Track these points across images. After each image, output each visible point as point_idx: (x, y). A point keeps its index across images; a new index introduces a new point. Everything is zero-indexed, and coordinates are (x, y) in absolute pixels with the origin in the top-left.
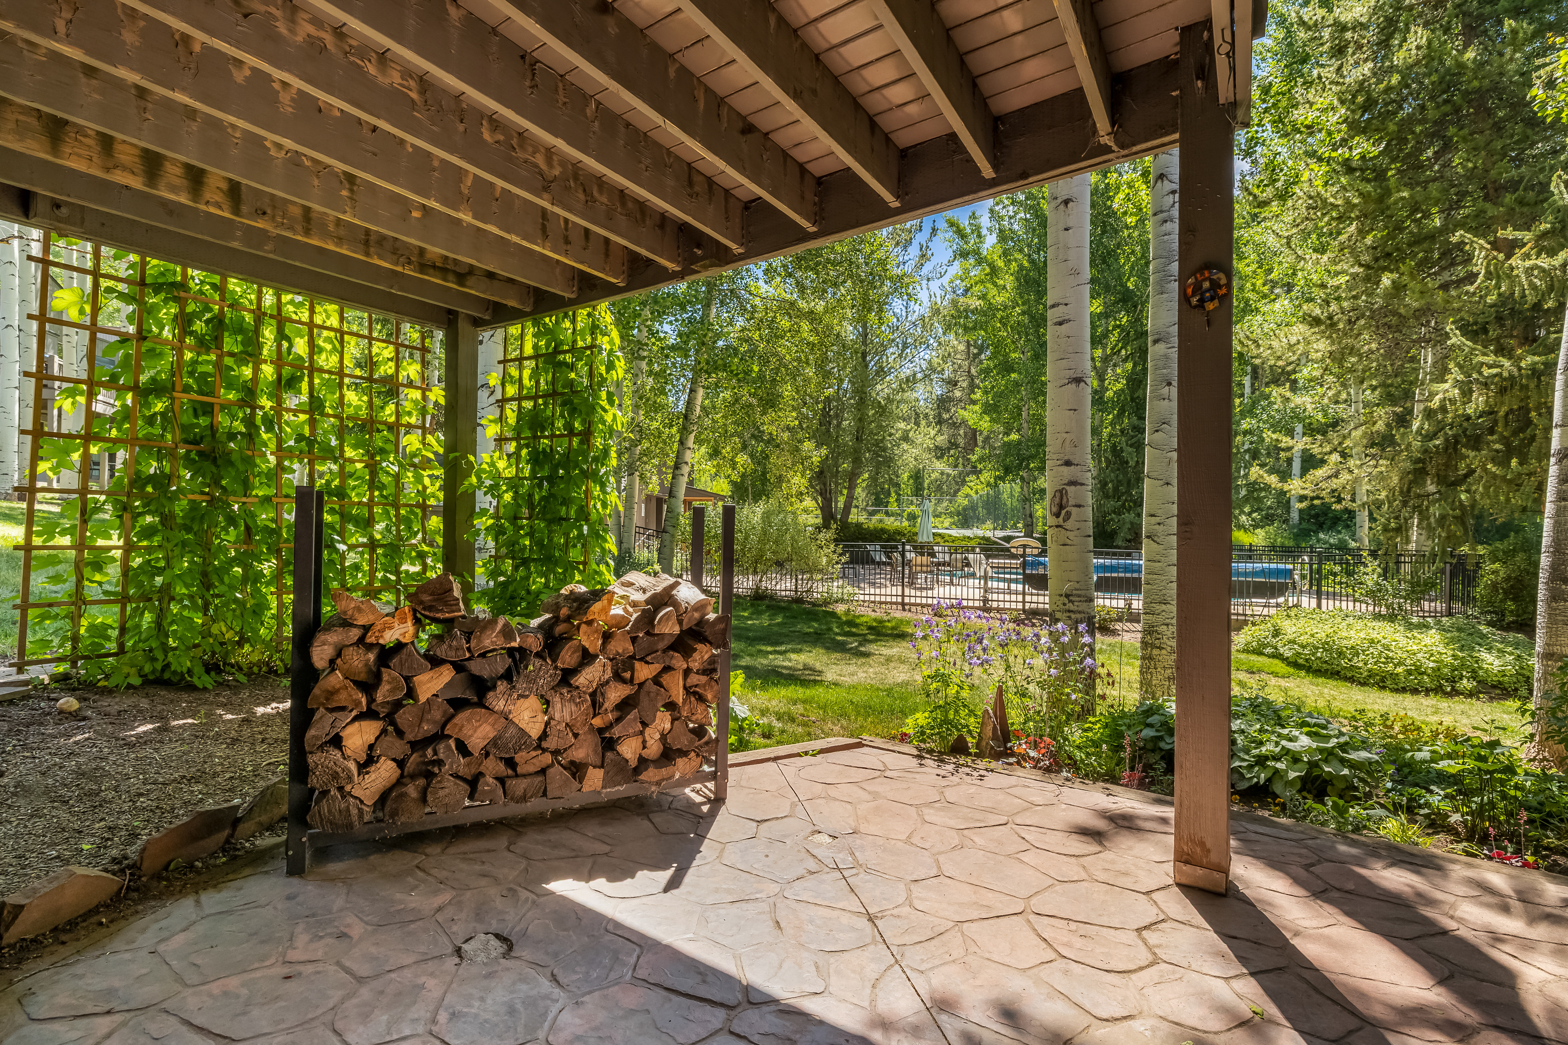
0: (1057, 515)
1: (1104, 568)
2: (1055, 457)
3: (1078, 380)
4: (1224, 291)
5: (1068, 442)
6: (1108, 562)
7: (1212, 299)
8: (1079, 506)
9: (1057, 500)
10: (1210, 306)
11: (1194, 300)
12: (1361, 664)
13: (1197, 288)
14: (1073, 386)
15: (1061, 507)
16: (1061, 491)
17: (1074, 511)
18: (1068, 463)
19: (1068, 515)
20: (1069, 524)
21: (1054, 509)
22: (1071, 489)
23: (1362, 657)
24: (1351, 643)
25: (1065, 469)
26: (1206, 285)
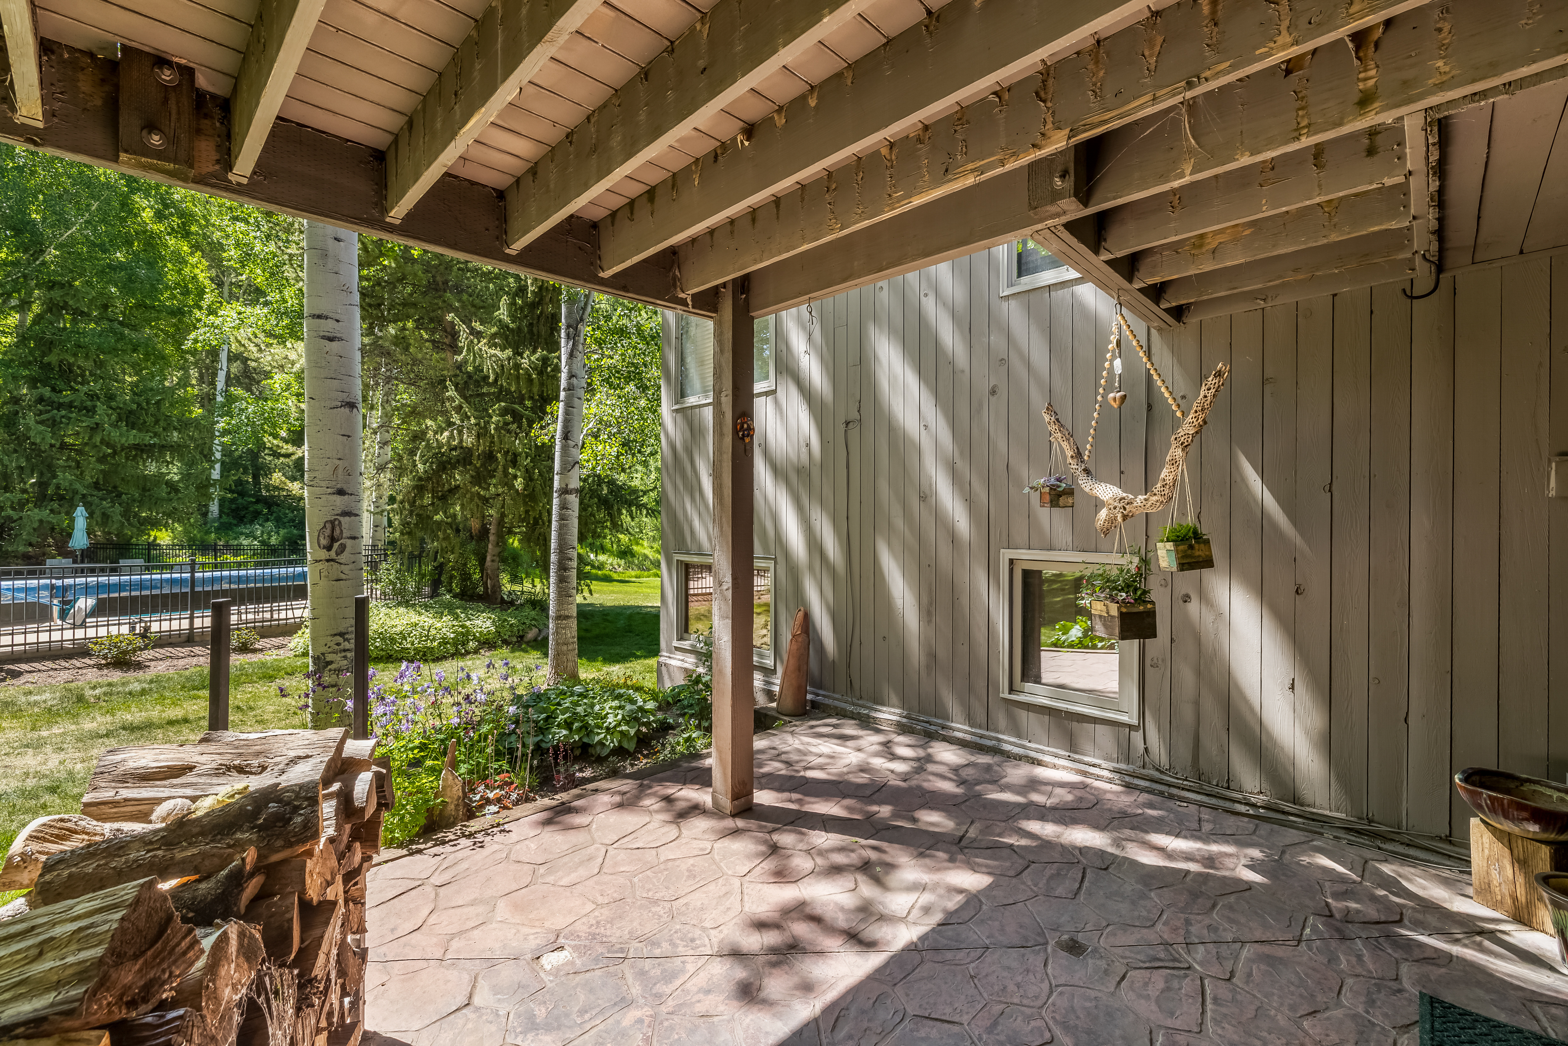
0: (329, 548)
2: (324, 483)
3: (352, 405)
5: (340, 470)
8: (354, 538)
9: (328, 532)
12: (409, 646)
14: (347, 410)
15: (333, 539)
16: (332, 522)
17: (349, 543)
18: (341, 492)
19: (342, 548)
20: (343, 558)
21: (324, 542)
22: (345, 520)
23: (409, 639)
24: (399, 629)
25: (338, 499)
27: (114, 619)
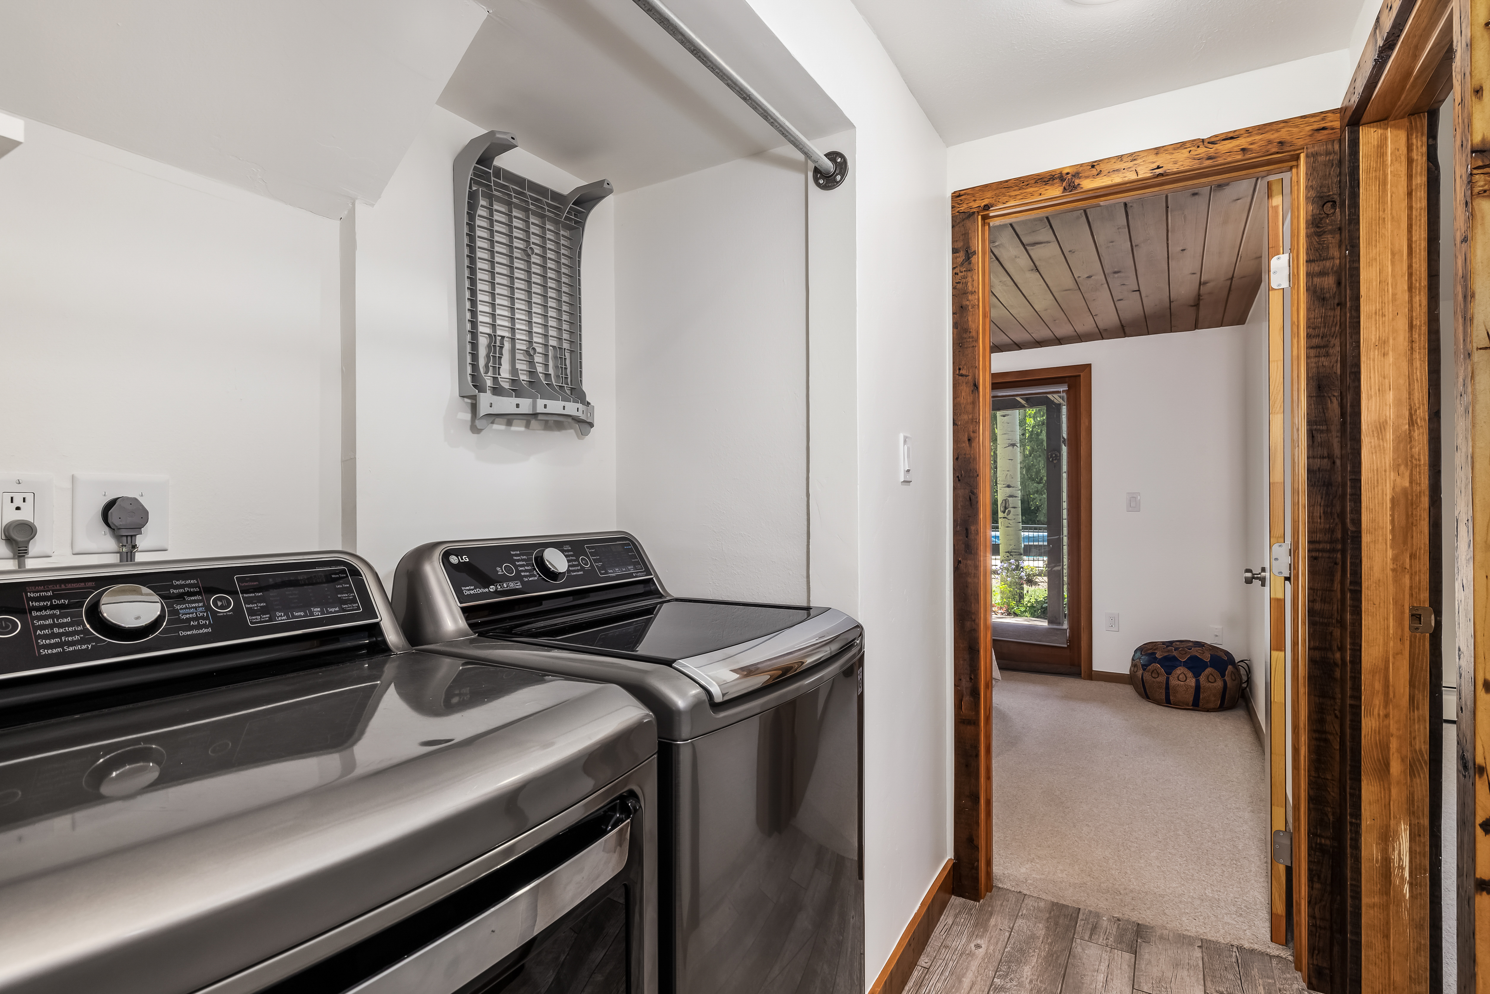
0: (1004, 512)
1: (1029, 538)
2: (1002, 483)
3: (1013, 445)
4: (1058, 458)
5: (1008, 475)
6: (1031, 534)
7: (1055, 460)
8: (1015, 508)
9: (1004, 505)
10: (1055, 462)
11: (1051, 459)
13: (1051, 456)
14: (1011, 448)
16: (1005, 500)
17: (1012, 510)
18: (1009, 486)
19: (1009, 512)
20: (1009, 517)
21: (1002, 509)
22: (1010, 499)
25: (1007, 489)
26: (1054, 455)
27: (1031, 558)
